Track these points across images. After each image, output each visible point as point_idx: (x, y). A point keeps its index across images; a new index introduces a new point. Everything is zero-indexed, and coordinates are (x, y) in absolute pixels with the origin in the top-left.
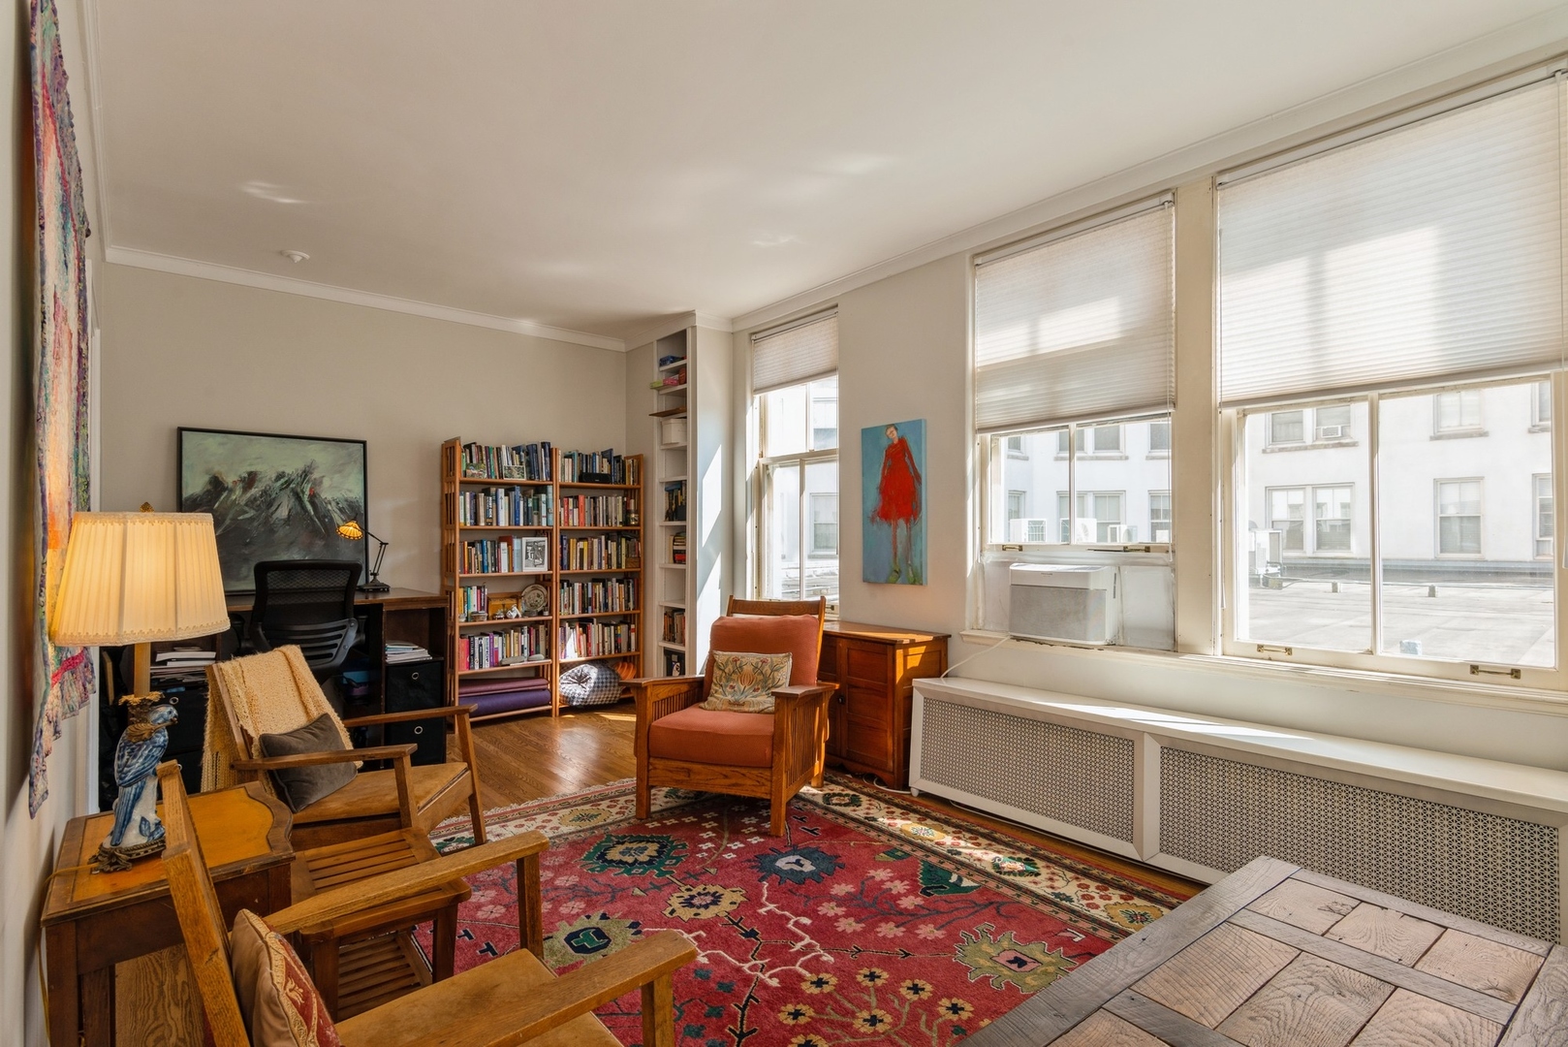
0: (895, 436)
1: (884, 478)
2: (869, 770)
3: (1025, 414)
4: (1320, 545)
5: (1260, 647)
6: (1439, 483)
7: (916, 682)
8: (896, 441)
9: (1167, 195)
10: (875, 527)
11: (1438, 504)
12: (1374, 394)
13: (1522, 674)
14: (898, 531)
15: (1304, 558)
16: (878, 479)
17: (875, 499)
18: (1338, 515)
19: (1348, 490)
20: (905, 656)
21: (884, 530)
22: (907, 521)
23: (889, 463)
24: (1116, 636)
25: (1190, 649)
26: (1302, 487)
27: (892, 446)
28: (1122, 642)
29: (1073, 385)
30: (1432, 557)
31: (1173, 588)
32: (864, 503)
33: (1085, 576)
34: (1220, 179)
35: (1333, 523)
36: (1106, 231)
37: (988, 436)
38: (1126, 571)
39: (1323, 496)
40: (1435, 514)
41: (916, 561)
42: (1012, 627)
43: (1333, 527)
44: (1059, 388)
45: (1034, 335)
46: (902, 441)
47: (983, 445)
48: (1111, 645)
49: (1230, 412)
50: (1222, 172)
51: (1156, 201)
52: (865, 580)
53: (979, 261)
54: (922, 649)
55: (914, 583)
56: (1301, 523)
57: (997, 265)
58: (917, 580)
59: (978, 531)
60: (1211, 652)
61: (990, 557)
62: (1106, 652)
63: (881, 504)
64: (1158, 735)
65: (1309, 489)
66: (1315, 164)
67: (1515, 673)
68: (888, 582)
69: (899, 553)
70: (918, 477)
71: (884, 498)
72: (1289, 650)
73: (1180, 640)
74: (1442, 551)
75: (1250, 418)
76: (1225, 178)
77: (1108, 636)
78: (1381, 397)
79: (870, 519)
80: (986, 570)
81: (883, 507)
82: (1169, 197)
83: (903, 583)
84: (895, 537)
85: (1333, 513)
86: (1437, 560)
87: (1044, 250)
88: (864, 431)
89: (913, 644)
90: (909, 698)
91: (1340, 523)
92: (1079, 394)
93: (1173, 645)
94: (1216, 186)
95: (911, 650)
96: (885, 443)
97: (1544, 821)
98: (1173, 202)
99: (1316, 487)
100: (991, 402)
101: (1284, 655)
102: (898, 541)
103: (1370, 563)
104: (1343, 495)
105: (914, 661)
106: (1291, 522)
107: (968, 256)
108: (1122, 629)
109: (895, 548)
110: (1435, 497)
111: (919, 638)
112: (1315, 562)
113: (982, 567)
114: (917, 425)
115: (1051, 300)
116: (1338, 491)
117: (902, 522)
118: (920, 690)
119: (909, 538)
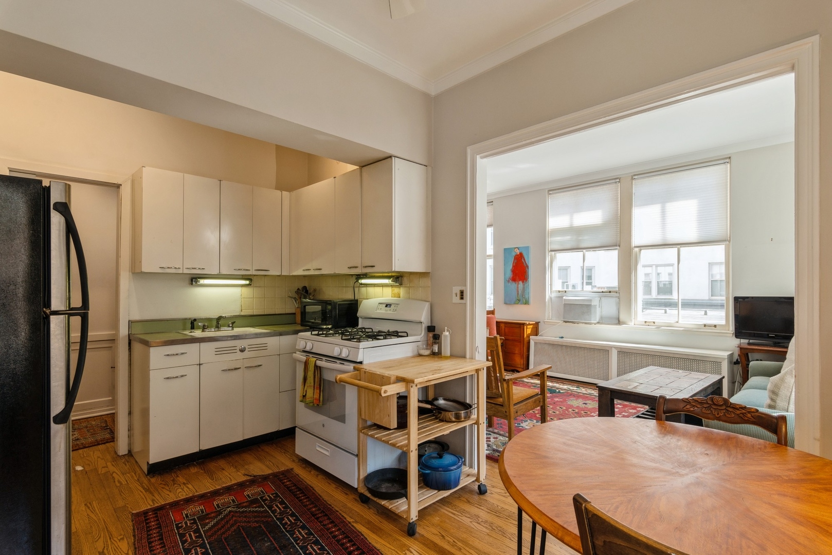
0: (518, 252)
1: (513, 266)
2: (513, 368)
3: (568, 246)
4: (659, 293)
5: (646, 322)
6: (711, 265)
7: (531, 337)
8: (518, 254)
9: (617, 180)
10: (510, 284)
11: (711, 275)
12: (679, 246)
13: (717, 326)
14: (519, 285)
15: (652, 299)
16: (511, 267)
17: (509, 274)
18: (667, 279)
19: (671, 267)
20: (527, 328)
21: (513, 285)
22: (523, 282)
23: (516, 261)
24: (600, 320)
25: (624, 323)
26: (651, 266)
27: (517, 255)
28: (601, 322)
29: (585, 238)
30: (707, 298)
31: (619, 304)
32: (505, 275)
33: (590, 300)
34: (634, 177)
35: (664, 283)
36: (597, 188)
37: (553, 253)
38: (603, 299)
39: (660, 269)
40: (709, 279)
41: (527, 296)
42: (564, 318)
43: (665, 284)
44: (580, 238)
45: (571, 219)
46: (521, 254)
47: (551, 256)
48: (598, 323)
49: (637, 249)
50: (635, 175)
51: (614, 181)
52: (506, 303)
53: (551, 192)
54: (531, 326)
55: (526, 304)
56: (650, 282)
57: (557, 195)
58: (527, 303)
59: (550, 286)
60: (631, 324)
61: (554, 295)
62: (597, 325)
63: (512, 276)
64: (616, 347)
65: (654, 267)
66: (662, 177)
67: (715, 326)
68: (515, 303)
69: (519, 294)
70: (528, 267)
71: (513, 274)
72: (654, 322)
73: (621, 320)
74: (712, 296)
75: (642, 251)
76: (636, 177)
77: (597, 320)
78: (681, 247)
79: (507, 281)
80: (552, 299)
81: (513, 277)
82: (618, 180)
83: (521, 304)
84: (518, 287)
85: (664, 278)
86: (710, 300)
87: (575, 192)
88: (505, 249)
89: (529, 324)
90: (529, 343)
91: (667, 283)
92: (587, 241)
93: (619, 322)
94: (632, 179)
95: (528, 327)
96: (514, 254)
97: (719, 361)
98: (619, 182)
99: (657, 266)
100: (554, 241)
101: (653, 324)
102: (519, 288)
103: (677, 301)
104: (670, 269)
105: (529, 331)
106: (645, 282)
107: (547, 190)
108: (601, 318)
109: (518, 291)
110: (709, 271)
111: (531, 323)
112: (657, 300)
113: (551, 298)
114: (527, 248)
115: (577, 208)
116: (667, 268)
117: (521, 282)
118: (532, 339)
119: (524, 288)
